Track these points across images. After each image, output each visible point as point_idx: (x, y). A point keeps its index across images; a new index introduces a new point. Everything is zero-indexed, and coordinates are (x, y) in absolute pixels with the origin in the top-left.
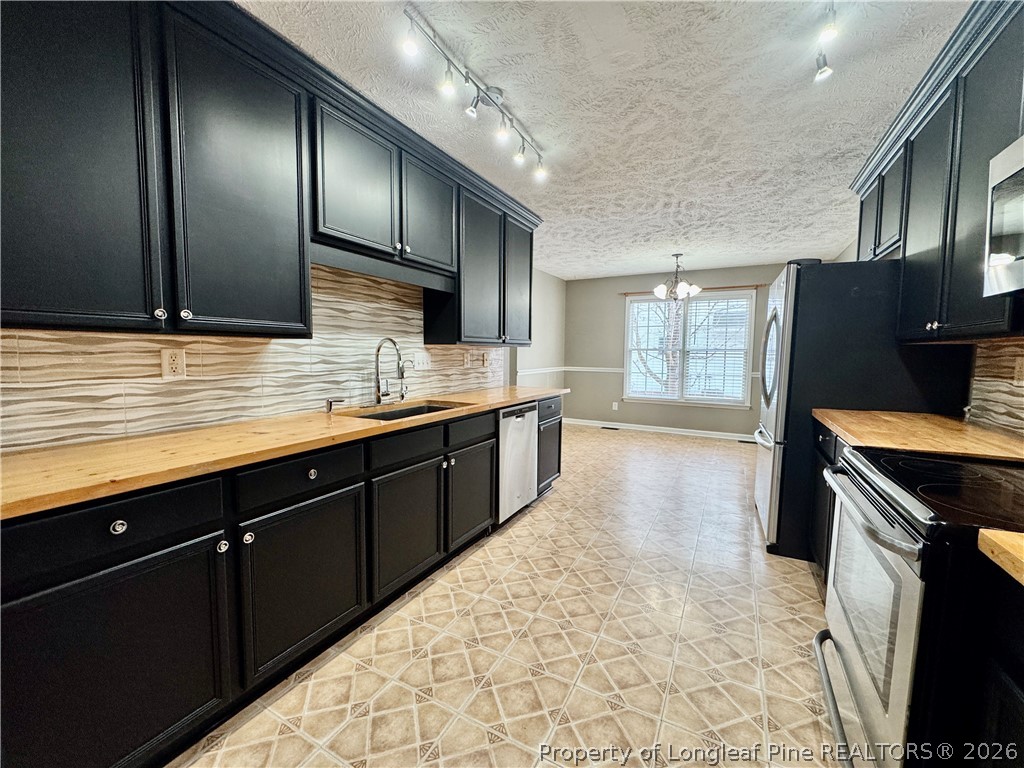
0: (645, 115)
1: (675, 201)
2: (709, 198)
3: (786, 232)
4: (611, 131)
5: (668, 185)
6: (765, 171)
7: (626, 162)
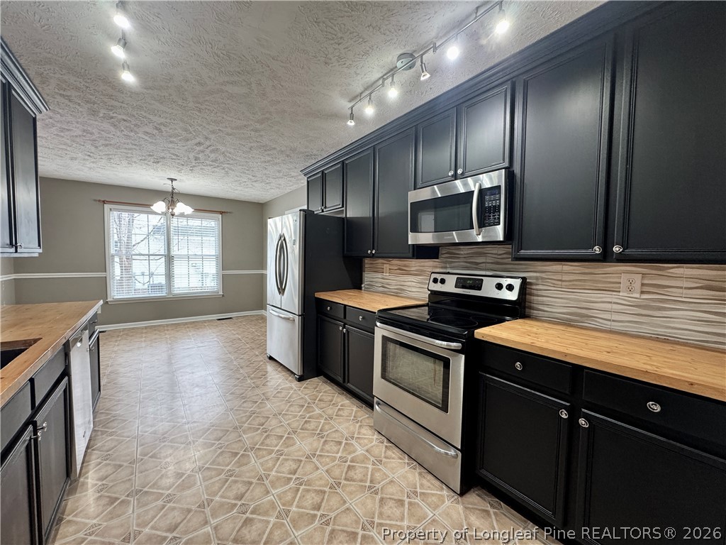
0: (244, 83)
1: (208, 143)
2: (232, 151)
3: (254, 184)
4: (209, 77)
5: (213, 132)
6: (275, 149)
7: (199, 103)
